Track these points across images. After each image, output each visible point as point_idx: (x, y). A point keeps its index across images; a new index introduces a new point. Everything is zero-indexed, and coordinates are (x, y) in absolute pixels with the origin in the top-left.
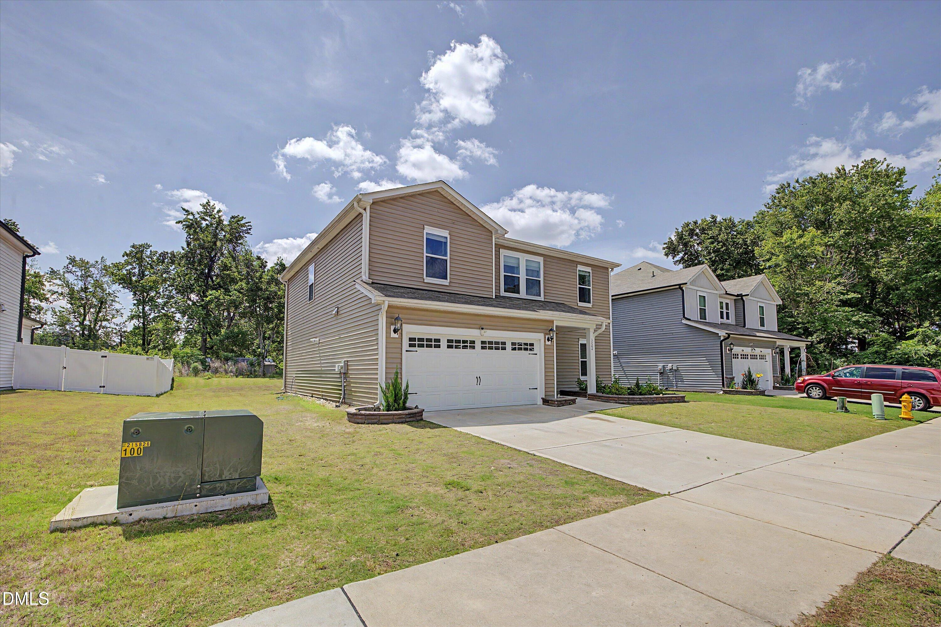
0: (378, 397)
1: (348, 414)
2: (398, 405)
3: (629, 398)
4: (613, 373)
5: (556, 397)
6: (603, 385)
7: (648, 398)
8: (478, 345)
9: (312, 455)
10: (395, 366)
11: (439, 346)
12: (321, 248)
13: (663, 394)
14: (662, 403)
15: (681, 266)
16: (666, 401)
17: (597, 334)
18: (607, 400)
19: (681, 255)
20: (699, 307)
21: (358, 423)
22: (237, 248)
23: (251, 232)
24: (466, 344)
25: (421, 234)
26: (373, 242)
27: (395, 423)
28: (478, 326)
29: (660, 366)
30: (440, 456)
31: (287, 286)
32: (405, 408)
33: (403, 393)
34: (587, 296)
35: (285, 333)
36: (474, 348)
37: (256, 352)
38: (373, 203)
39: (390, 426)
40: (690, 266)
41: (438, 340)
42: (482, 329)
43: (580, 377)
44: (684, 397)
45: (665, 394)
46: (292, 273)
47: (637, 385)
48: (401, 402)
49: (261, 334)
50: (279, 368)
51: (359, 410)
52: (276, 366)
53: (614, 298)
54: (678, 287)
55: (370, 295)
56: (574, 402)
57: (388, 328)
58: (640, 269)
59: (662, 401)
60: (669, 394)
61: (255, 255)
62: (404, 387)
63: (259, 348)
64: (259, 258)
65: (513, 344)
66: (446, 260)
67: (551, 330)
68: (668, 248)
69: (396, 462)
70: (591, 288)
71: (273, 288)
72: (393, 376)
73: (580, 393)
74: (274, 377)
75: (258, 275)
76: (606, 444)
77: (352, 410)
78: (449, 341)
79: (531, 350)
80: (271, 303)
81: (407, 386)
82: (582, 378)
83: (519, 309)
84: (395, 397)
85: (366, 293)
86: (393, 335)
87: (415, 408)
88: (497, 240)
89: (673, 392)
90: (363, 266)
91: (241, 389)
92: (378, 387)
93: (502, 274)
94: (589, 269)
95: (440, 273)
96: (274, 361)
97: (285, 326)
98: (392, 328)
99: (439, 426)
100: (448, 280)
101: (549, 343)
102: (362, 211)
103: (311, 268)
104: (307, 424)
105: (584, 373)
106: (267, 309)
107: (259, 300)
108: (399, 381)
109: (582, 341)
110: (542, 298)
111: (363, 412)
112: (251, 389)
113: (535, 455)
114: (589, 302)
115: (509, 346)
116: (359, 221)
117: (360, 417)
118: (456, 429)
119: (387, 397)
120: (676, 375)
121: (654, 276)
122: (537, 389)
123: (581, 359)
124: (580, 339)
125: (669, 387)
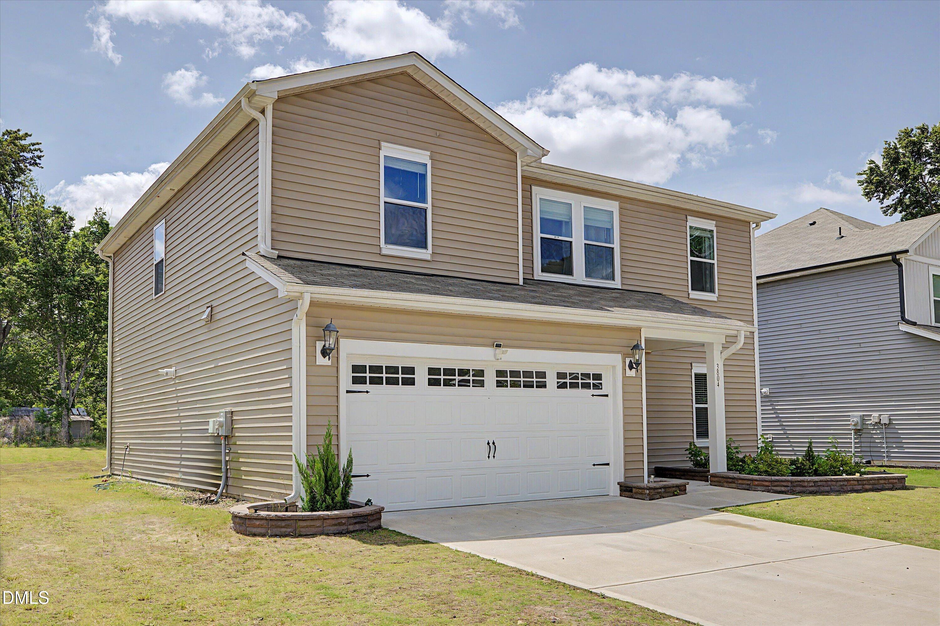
0: (293, 483)
1: (235, 517)
2: (333, 499)
3: (792, 482)
4: (760, 432)
5: (647, 480)
6: (741, 456)
7: (832, 481)
8: (490, 379)
9: (164, 598)
10: (324, 421)
11: (411, 382)
12: (176, 190)
13: (862, 474)
14: (857, 491)
15: (898, 216)
16: (867, 487)
17: (728, 353)
18: (749, 486)
19: (897, 195)
20: (932, 298)
21: (254, 535)
22: (14, 192)
23: (42, 162)
24: (466, 378)
25: (373, 159)
26: (279, 193)
27: (328, 535)
28: (490, 341)
29: (855, 416)
30: (415, 601)
31: (111, 264)
32: (346, 505)
33: (341, 474)
34: (708, 281)
35: (109, 358)
36: (481, 384)
37: (53, 396)
38: (280, 99)
39: (320, 540)
40: (914, 216)
41: (411, 370)
42: (498, 346)
43: (695, 440)
44: (903, 478)
45: (865, 473)
46: (122, 239)
47: (809, 455)
48: (338, 492)
49: (62, 361)
50: (99, 428)
51: (256, 509)
52: (93, 424)
53: (762, 281)
54: (890, 258)
55: (274, 282)
56: (682, 490)
57: (311, 346)
58: (814, 223)
59: (859, 487)
60: (873, 473)
61: (49, 206)
62: (343, 462)
63: (58, 387)
64: (58, 211)
65: (561, 375)
66: (425, 210)
67: (636, 347)
68: (869, 182)
69: (330, 611)
70: (715, 262)
71: (86, 269)
72: (321, 441)
73: (694, 471)
74: (89, 446)
75: (56, 244)
76: (747, 573)
77: (242, 509)
78: (432, 371)
79: (596, 387)
80: (82, 298)
81: (350, 462)
82: (700, 443)
83: (574, 305)
84: (326, 482)
85: (266, 277)
86: (321, 360)
87: (366, 504)
88: (525, 168)
89: (882, 469)
90: (260, 222)
91: (26, 467)
92: (293, 463)
93: (538, 235)
94: (710, 225)
95: (412, 235)
96: (88, 415)
97: (109, 344)
98: (319, 345)
99: (413, 540)
100: (430, 250)
101: (633, 373)
102: (256, 114)
103: (160, 229)
104: (154, 537)
105: (703, 432)
106: (73, 310)
107: (59, 293)
108: (334, 450)
109: (698, 369)
110: (617, 284)
111: (263, 513)
112: (44, 469)
113: (604, 597)
114: (712, 290)
115: (551, 380)
116: (251, 135)
117: (258, 523)
118: (446, 545)
119: (310, 483)
120: (888, 436)
121: (843, 237)
122: (608, 464)
123: (696, 403)
124: (693, 364)
125: (874, 458)
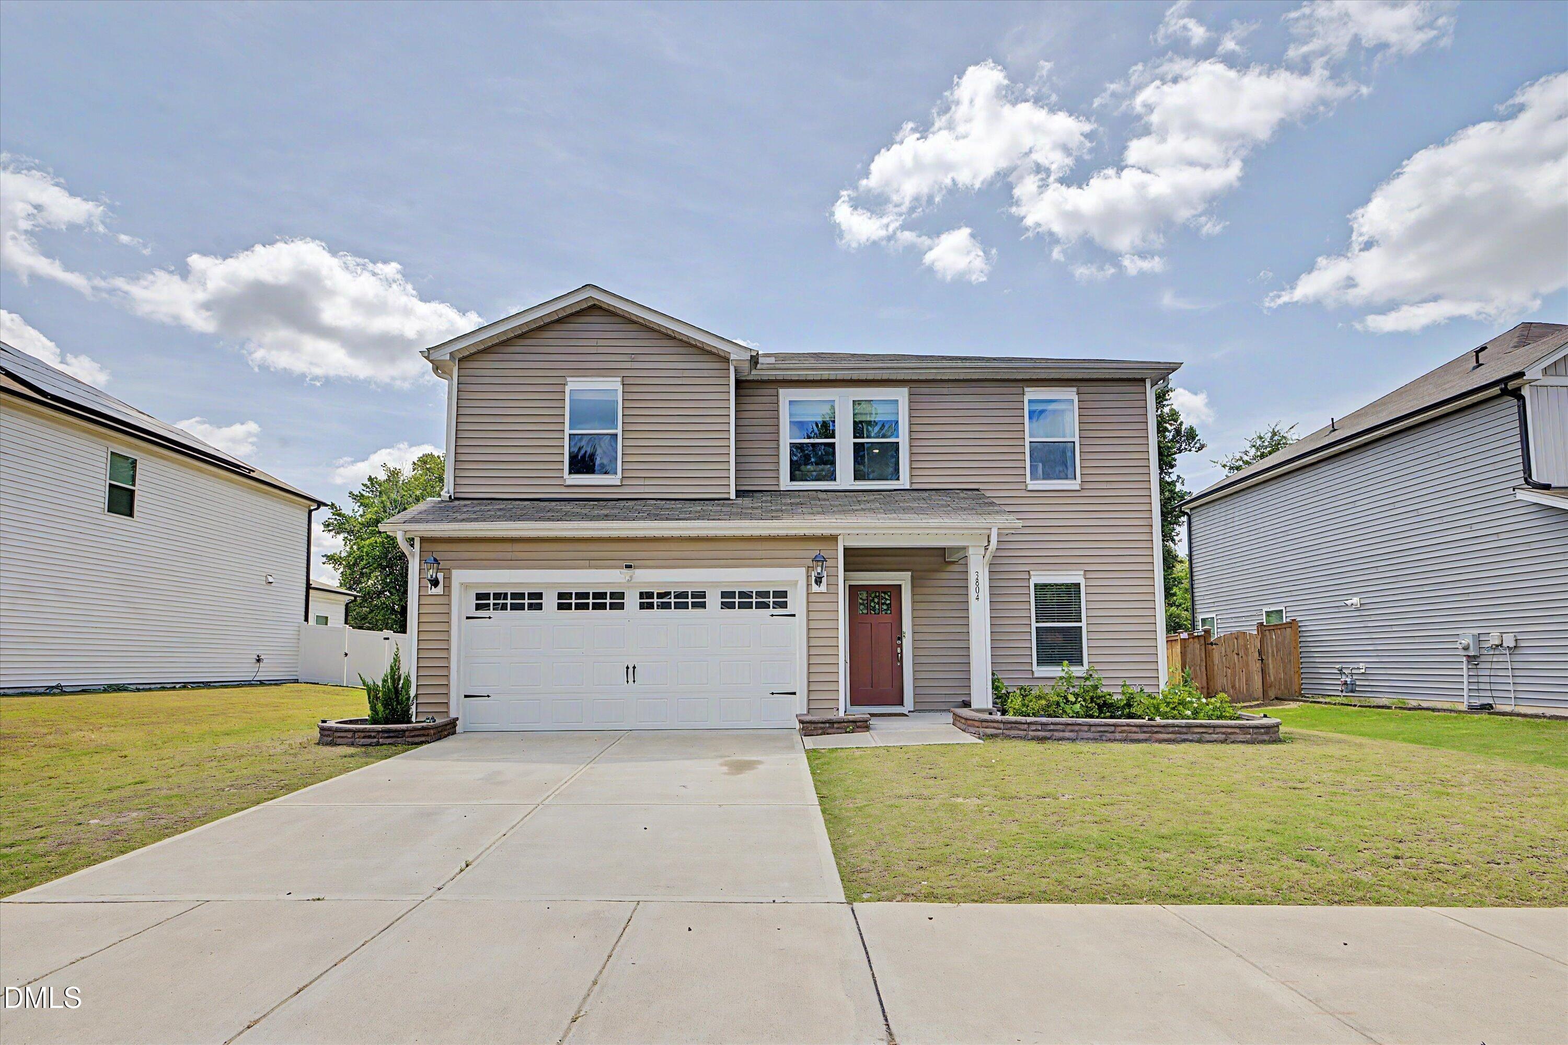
5: (843, 712)
8: (632, 601)
10: (435, 645)
11: (539, 607)
24: (601, 601)
25: (559, 396)
28: (623, 563)
29: (1468, 636)
36: (621, 606)
41: (540, 596)
42: (629, 567)
43: (1035, 667)
56: (860, 726)
65: (727, 594)
66: (614, 436)
67: (817, 558)
70: (1076, 439)
78: (566, 595)
79: (777, 605)
86: (432, 590)
93: (786, 442)
94: (1067, 394)
100: (619, 475)
101: (821, 588)
110: (904, 481)
114: (1070, 476)
115: (713, 600)
120: (1516, 665)
121: (1482, 365)
122: (794, 693)
123: (1037, 622)
124: (1032, 573)
125: (1498, 701)
